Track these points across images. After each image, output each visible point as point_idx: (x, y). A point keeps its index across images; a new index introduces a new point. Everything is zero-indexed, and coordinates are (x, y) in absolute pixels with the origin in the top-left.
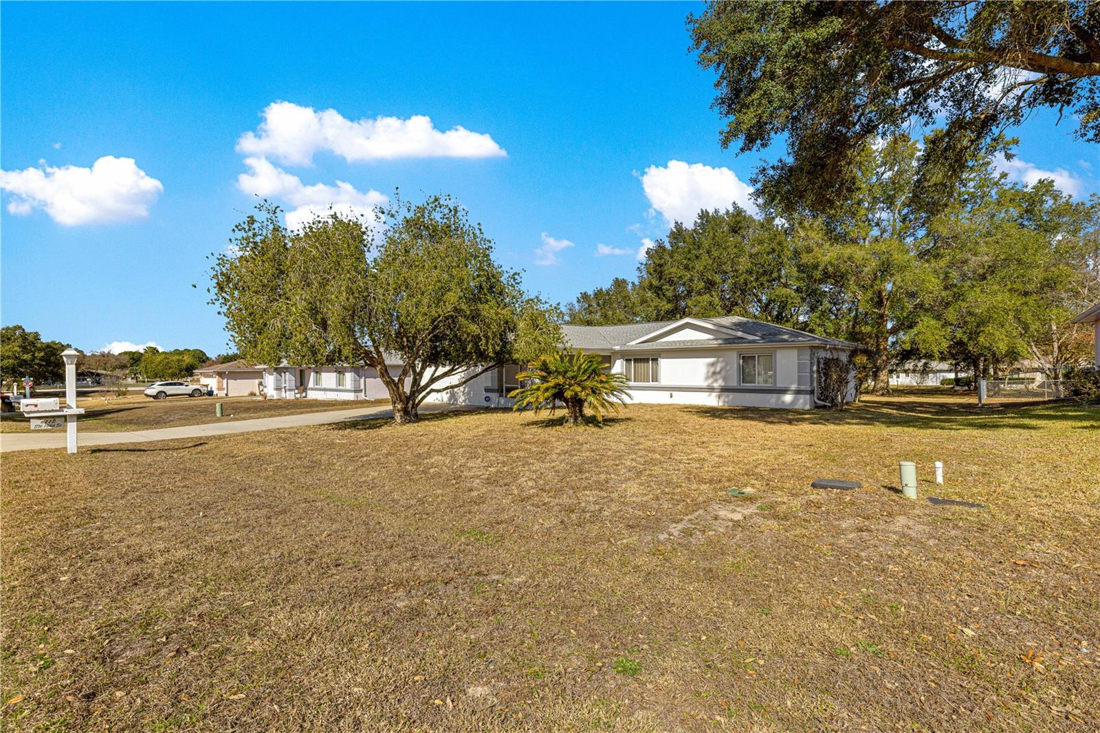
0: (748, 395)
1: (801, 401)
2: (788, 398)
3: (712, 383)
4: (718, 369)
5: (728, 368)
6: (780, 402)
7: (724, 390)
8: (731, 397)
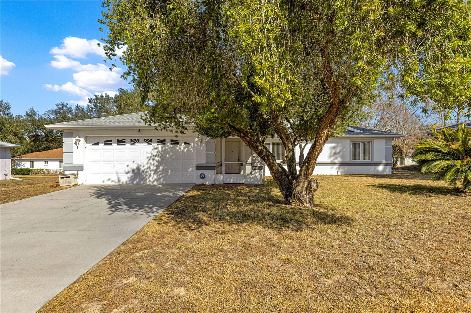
0: (357, 167)
1: (388, 170)
2: (380, 168)
3: (334, 160)
4: (338, 151)
5: (344, 150)
6: (376, 171)
7: (342, 164)
8: (346, 169)
